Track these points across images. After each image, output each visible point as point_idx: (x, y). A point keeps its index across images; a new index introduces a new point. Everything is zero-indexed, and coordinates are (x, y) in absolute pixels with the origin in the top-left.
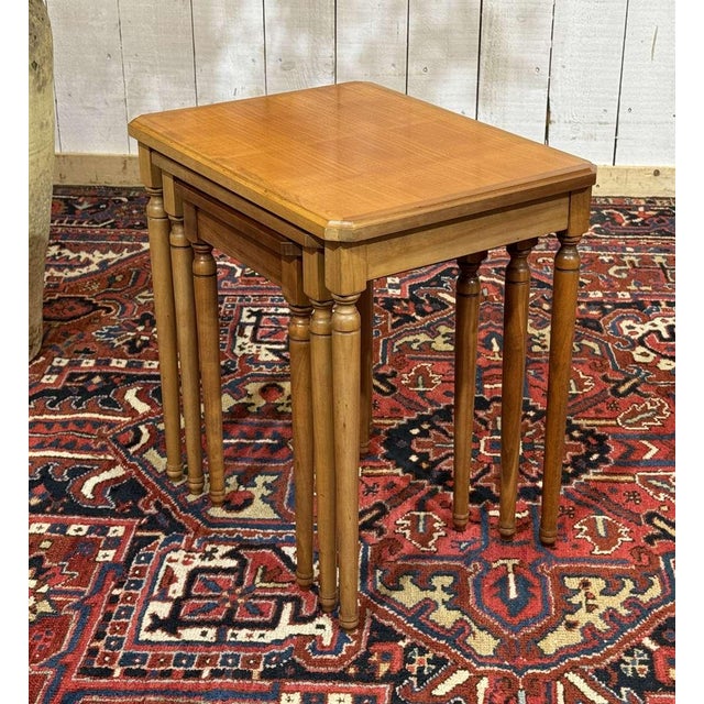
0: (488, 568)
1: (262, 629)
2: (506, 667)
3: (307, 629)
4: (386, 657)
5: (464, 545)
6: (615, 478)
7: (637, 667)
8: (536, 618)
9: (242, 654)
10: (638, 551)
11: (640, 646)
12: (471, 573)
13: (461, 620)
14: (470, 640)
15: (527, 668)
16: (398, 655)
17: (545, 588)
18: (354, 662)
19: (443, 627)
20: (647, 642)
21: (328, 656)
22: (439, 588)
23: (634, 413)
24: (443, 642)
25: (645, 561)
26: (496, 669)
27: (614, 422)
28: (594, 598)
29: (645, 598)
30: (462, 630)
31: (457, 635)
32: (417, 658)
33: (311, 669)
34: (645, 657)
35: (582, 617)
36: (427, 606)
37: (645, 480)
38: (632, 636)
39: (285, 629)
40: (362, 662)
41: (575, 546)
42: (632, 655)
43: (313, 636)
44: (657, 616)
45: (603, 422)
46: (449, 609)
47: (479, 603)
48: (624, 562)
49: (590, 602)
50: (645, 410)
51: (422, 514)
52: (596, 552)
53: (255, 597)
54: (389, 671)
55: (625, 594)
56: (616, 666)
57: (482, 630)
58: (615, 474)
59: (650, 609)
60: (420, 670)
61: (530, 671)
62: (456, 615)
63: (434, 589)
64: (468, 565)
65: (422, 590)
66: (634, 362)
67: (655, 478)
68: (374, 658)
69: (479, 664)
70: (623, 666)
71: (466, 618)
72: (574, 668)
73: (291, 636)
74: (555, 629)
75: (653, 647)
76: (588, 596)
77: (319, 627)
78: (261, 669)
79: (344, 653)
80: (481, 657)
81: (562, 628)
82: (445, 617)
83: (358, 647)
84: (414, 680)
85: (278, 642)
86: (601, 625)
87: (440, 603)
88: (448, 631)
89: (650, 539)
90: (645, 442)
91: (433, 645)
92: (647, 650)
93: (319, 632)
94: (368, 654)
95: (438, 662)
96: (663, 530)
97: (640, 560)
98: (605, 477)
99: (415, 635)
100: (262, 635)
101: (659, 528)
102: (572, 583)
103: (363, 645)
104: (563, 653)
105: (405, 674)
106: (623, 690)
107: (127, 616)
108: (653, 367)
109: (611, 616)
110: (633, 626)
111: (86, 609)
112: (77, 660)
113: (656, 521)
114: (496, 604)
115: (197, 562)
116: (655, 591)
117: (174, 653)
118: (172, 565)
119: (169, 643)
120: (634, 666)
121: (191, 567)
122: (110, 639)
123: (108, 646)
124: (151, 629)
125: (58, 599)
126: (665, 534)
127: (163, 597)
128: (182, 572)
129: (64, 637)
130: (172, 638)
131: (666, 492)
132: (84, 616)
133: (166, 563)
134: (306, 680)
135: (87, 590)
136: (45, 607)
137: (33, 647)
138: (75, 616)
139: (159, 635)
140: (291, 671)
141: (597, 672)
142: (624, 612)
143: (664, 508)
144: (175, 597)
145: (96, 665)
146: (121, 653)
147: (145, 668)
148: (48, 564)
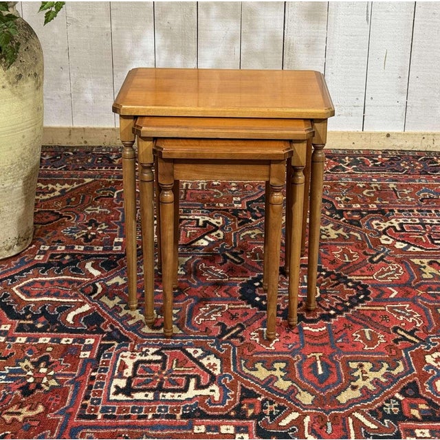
0: (305, 358)
1: (180, 392)
2: (319, 410)
3: (205, 392)
4: (251, 406)
5: (290, 346)
6: (374, 308)
7: (393, 409)
8: (334, 384)
9: (169, 406)
10: (389, 347)
11: (394, 398)
12: (295, 361)
13: (292, 385)
14: (298, 396)
15: (331, 410)
16: (258, 405)
17: (338, 368)
18: (233, 409)
19: (282, 390)
20: (397, 395)
21: (218, 406)
22: (278, 369)
23: (383, 272)
24: (283, 398)
25: (394, 353)
26: (314, 411)
27: (372, 278)
28: (366, 373)
29: (395, 372)
30: (293, 391)
31: (290, 393)
32: (269, 406)
33: (209, 413)
34: (397, 404)
35: (360, 383)
36: (272, 379)
37: (391, 309)
38: (389, 393)
39: (192, 392)
40: (238, 409)
41: (354, 345)
42: (389, 403)
43: (209, 396)
44: (402, 382)
45: (365, 278)
46: (285, 380)
47: (302, 376)
48: (382, 353)
49: (364, 375)
50: (389, 271)
51: (265, 329)
52: (366, 348)
53: (173, 376)
54: (253, 413)
55: (383, 370)
56: (381, 408)
57: (304, 391)
58: (374, 306)
59: (398, 378)
60: (271, 412)
61: (333, 412)
62: (288, 383)
63: (275, 370)
64: (293, 356)
65: (268, 370)
66: (381, 244)
67: (396, 308)
68: (244, 407)
69: (304, 409)
70: (385, 408)
71: (294, 385)
72: (358, 410)
73: (196, 396)
74: (345, 390)
75: (401, 398)
76: (363, 372)
77: (213, 391)
78: (181, 413)
79: (227, 404)
80: (305, 405)
81: (349, 389)
82: (284, 385)
83: (234, 402)
84: (268, 418)
85: (189, 399)
86: (371, 387)
87: (279, 377)
88: (285, 392)
89: (396, 341)
90: (390, 288)
91: (277, 400)
92: (397, 400)
93: (212, 394)
94: (241, 405)
95: (281, 408)
96: (403, 336)
97: (391, 352)
98: (368, 308)
99: (267, 394)
100: (180, 396)
101: (401, 335)
102: (354, 365)
103: (238, 400)
104: (351, 402)
105: (262, 415)
106: (385, 421)
107: (102, 387)
108: (392, 246)
109: (376, 382)
110: (389, 387)
111: (77, 384)
112: (75, 411)
113: (399, 331)
114: (312, 377)
115: (138, 358)
116: (400, 369)
117: (131, 406)
118: (124, 359)
119: (127, 401)
120: (391, 408)
121: (135, 360)
122: (93, 400)
123: (92, 403)
124: (116, 393)
125: (61, 378)
126: (404, 338)
127: (121, 376)
128: (130, 363)
129: (66, 398)
130: (129, 398)
131: (404, 315)
132: (76, 387)
133: (120, 358)
134: (207, 418)
135: (77, 373)
136: (53, 383)
137: (49, 404)
138: (71, 387)
139: (121, 397)
140: (198, 414)
141: (371, 412)
142: (383, 380)
143: (404, 324)
144: (127, 376)
145: (87, 413)
146: (100, 407)
147: (115, 414)
148: (52, 359)
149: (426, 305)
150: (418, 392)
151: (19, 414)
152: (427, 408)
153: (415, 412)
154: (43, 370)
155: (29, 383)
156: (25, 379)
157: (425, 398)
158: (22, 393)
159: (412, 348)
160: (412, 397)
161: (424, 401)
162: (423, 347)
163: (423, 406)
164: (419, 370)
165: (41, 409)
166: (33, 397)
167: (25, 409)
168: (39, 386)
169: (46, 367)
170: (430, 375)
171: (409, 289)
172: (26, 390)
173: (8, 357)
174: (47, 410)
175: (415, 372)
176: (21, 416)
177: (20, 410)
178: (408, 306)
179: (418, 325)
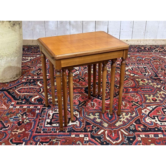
0: (105, 111)
2: (110, 129)
3: (75, 123)
4: (89, 128)
5: (100, 108)
6: (125, 95)
7: (133, 128)
8: (114, 120)
11: (133, 124)
13: (101, 121)
14: (103, 124)
15: (114, 129)
16: (91, 127)
17: (115, 115)
18: (83, 129)
19: (98, 122)
20: (134, 123)
21: (79, 128)
23: (127, 83)
24: (99, 125)
25: (132, 109)
26: (108, 129)
27: (124, 85)
29: (133, 116)
30: (102, 123)
31: (101, 123)
32: (94, 128)
33: (76, 130)
34: (134, 126)
35: (122, 119)
36: (95, 119)
37: (130, 95)
38: (131, 123)
39: (71, 123)
40: (85, 129)
42: (132, 126)
43: (76, 125)
44: (135, 119)
47: (104, 118)
48: (128, 110)
49: (123, 117)
50: (129, 83)
51: (92, 102)
52: (123, 108)
54: (90, 130)
55: (129, 115)
56: (129, 128)
57: (105, 122)
59: (134, 118)
60: (95, 130)
62: (100, 120)
63: (96, 115)
64: (101, 111)
65: (94, 116)
66: (126, 74)
67: (132, 95)
68: (87, 128)
69: (105, 128)
71: (102, 120)
72: (122, 128)
73: (72, 125)
77: (77, 123)
78: (67, 131)
79: (81, 127)
80: (105, 127)
81: (119, 122)
82: (98, 120)
83: (84, 126)
84: (94, 132)
85: (70, 126)
86: (126, 121)
87: (97, 118)
89: (132, 105)
90: (130, 88)
91: (97, 125)
92: (134, 125)
93: (77, 124)
95: (98, 128)
96: (135, 104)
97: (131, 109)
99: (93, 124)
103: (85, 126)
104: (120, 126)
105: (92, 131)
106: (131, 132)
107: (43, 122)
108: (130, 75)
109: (127, 119)
110: (131, 121)
111: (35, 121)
112: (35, 130)
113: (133, 102)
114: (107, 118)
115: (54, 112)
116: (134, 115)
117: (52, 128)
118: (49, 113)
119: (50, 127)
120: (132, 128)
121: (53, 113)
122: (40, 126)
123: (40, 128)
124: (47, 124)
125: (30, 119)
126: (135, 105)
127: (48, 118)
128: (51, 114)
129: (32, 126)
130: (51, 126)
131: (134, 97)
132: (35, 122)
133: (48, 113)
134: (75, 132)
135: (35, 118)
136: (28, 121)
137: (26, 128)
138: (33, 122)
139: (49, 125)
140: (72, 131)
141: (126, 129)
142: (129, 118)
143: (134, 100)
144: (50, 118)
145: (38, 131)
146: (42, 129)
147: (47, 131)
148: (27, 113)
149: (141, 93)
150: (140, 122)
151: (17, 131)
152: (143, 127)
153: (140, 129)
154: (25, 117)
155: (20, 121)
156: (19, 120)
157: (142, 124)
158: (18, 125)
159: (138, 108)
160: (138, 124)
161: (142, 125)
162: (141, 107)
163: (142, 127)
164: (140, 115)
165: (24, 130)
166: (21, 126)
167: (19, 130)
168: (23, 122)
169: (25, 116)
170: (144, 116)
171: (135, 89)
172: (19, 124)
173: (14, 113)
174: (26, 130)
175: (139, 116)
176: (18, 132)
177: (17, 130)
178: (135, 94)
179: (139, 100)
